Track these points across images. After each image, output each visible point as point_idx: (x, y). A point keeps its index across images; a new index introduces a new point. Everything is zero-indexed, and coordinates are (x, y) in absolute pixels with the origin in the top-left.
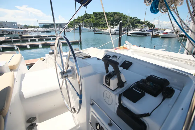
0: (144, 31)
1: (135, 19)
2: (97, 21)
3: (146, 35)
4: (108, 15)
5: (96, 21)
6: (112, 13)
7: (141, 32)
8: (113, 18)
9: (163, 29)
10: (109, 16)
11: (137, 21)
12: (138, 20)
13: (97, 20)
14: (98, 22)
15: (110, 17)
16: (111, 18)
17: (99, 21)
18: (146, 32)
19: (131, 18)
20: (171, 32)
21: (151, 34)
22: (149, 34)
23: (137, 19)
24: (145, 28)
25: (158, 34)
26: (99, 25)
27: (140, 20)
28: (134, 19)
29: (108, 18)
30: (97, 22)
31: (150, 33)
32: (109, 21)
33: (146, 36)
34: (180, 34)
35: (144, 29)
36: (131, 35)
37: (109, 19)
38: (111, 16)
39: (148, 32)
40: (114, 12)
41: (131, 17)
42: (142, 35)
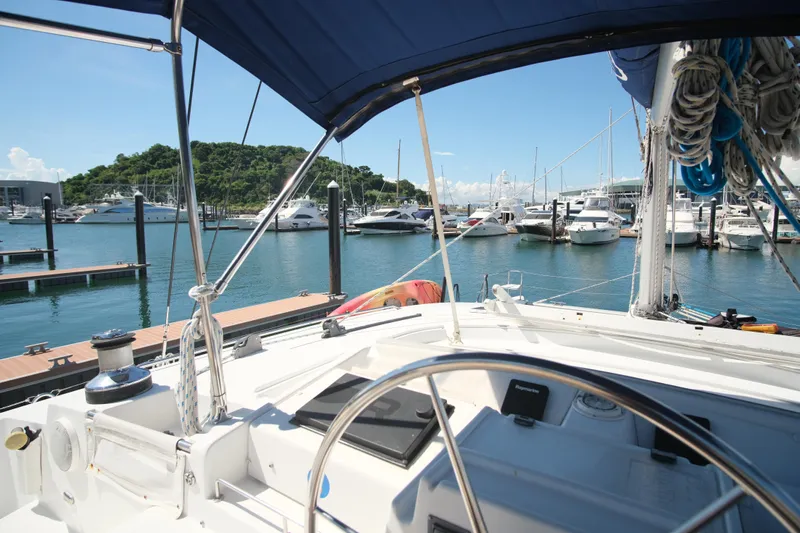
0: (406, 217)
1: (364, 175)
2: (212, 177)
3: (412, 229)
4: (258, 157)
5: (204, 177)
6: (272, 148)
7: (393, 219)
8: (280, 167)
9: (458, 208)
10: (261, 160)
11: (369, 180)
12: (374, 176)
13: (209, 172)
14: (213, 181)
15: (268, 164)
16: (270, 168)
17: (222, 179)
18: (411, 221)
19: (347, 169)
20: (489, 220)
21: (432, 227)
22: (422, 226)
23: (371, 173)
24: (408, 207)
25: (449, 226)
26: (222, 193)
27: (381, 176)
28: (360, 175)
29: (258, 167)
30: (210, 182)
31: (426, 222)
32: (265, 177)
33: (414, 233)
34: (520, 224)
35: (402, 211)
36: (358, 233)
37: (265, 171)
38: (269, 160)
39: (419, 221)
40: (282, 147)
41: (349, 167)
42: (402, 231)
